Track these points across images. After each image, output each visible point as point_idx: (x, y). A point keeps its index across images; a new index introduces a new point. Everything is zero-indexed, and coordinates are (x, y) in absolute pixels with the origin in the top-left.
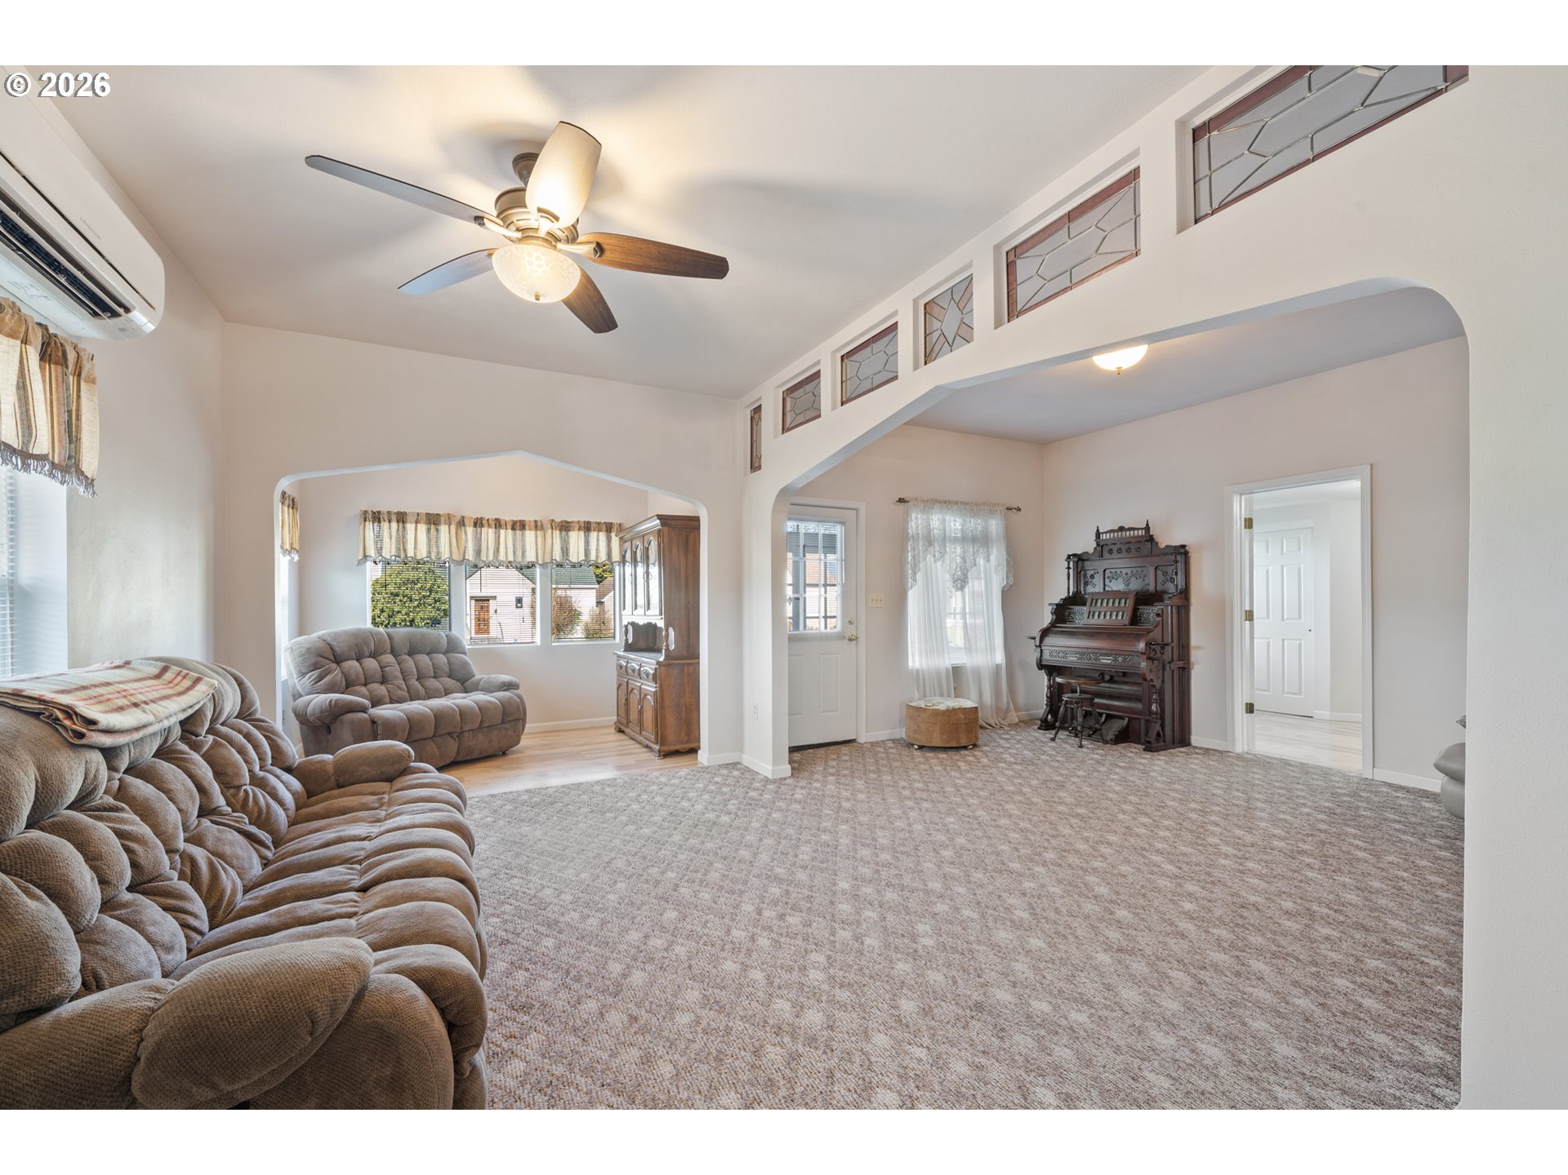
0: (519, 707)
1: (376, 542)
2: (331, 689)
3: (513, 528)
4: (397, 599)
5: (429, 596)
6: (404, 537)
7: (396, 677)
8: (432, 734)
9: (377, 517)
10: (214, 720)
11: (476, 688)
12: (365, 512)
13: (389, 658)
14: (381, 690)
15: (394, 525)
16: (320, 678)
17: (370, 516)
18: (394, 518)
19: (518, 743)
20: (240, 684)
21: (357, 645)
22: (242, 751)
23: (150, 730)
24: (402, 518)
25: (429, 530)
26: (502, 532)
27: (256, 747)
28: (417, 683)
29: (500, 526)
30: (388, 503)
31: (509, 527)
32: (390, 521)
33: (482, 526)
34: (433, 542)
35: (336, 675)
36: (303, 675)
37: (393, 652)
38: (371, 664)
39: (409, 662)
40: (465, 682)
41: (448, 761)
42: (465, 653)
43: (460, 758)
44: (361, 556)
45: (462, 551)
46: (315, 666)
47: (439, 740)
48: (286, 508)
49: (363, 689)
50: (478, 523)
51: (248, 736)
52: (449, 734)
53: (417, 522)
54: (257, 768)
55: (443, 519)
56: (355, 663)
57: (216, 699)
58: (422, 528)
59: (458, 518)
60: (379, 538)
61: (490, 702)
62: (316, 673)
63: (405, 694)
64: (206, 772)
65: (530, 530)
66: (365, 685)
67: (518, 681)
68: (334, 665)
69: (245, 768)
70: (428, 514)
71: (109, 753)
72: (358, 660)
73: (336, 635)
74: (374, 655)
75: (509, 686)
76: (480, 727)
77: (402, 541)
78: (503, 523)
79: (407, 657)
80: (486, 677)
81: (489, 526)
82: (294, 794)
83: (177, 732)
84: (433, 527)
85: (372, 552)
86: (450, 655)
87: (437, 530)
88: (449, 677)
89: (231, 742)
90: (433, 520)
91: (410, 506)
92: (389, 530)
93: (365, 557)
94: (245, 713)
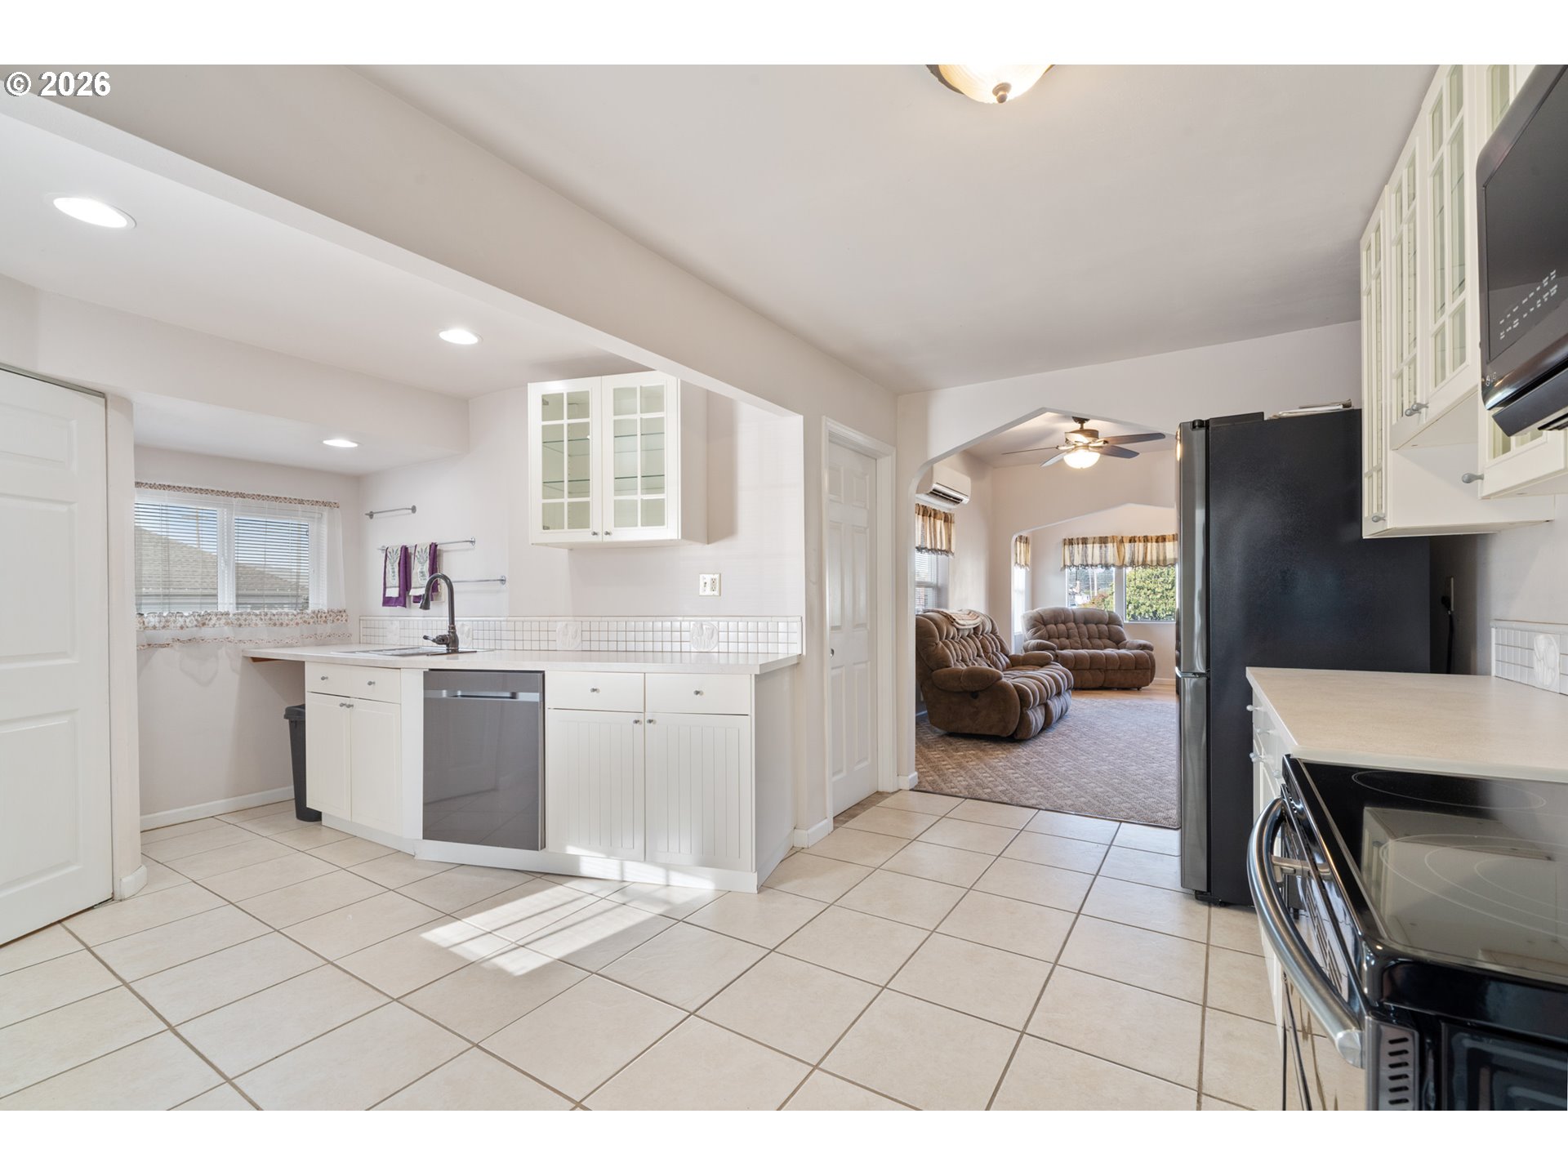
0: (1147, 661)
1: (1070, 557)
2: (1040, 637)
3: (1157, 541)
4: (1142, 592)
5: (1171, 589)
6: (1086, 553)
7: (1075, 636)
8: (1088, 668)
9: (1071, 542)
10: (983, 631)
11: (1124, 647)
12: (1065, 540)
13: (1072, 625)
14: (1067, 642)
15: (1081, 546)
16: (1035, 633)
17: (1067, 542)
18: (1080, 542)
19: (1147, 685)
20: (992, 621)
21: (1055, 616)
22: (990, 643)
23: (966, 627)
24: (1085, 541)
25: (1101, 547)
26: (1149, 544)
27: (995, 643)
28: (1087, 641)
29: (1148, 541)
30: (1077, 534)
31: (1154, 540)
32: (1078, 544)
33: (1135, 541)
34: (1103, 555)
35: (1043, 631)
36: (1028, 630)
37: (1075, 621)
38: (1062, 627)
39: (1084, 628)
40: (1118, 642)
41: (1099, 685)
42: (1121, 626)
43: (1106, 685)
44: (1062, 566)
45: (1122, 558)
46: (1034, 626)
47: (1093, 672)
48: (1022, 544)
49: (1057, 641)
50: (1132, 540)
51: (993, 639)
52: (1099, 669)
53: (1093, 543)
54: (995, 650)
55: (1109, 540)
56: (1053, 626)
57: (983, 623)
58: (1097, 546)
59: (1120, 538)
60: (1072, 555)
61: (1127, 655)
62: (1034, 630)
63: (1080, 646)
64: (980, 645)
65: (1169, 541)
66: (1058, 638)
67: (1152, 645)
68: (1043, 626)
69: (990, 649)
70: (1100, 537)
71: (958, 629)
72: (1055, 625)
73: (1045, 611)
74: (1064, 623)
75: (1143, 647)
76: (1119, 669)
77: (1085, 555)
78: (1149, 538)
79: (1083, 625)
80: (1131, 640)
81: (1140, 541)
82: (1006, 663)
83: (972, 631)
84: (1103, 545)
85: (1068, 563)
86: (1111, 626)
87: (1106, 547)
88: (1109, 639)
89: (987, 639)
90: (1103, 541)
91: (1089, 535)
92: (1078, 549)
93: (1065, 566)
94: (993, 632)
